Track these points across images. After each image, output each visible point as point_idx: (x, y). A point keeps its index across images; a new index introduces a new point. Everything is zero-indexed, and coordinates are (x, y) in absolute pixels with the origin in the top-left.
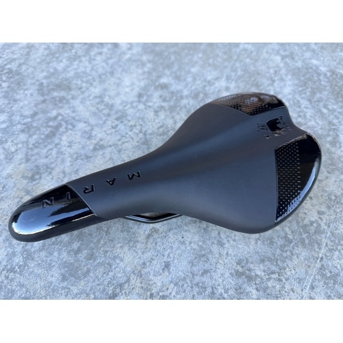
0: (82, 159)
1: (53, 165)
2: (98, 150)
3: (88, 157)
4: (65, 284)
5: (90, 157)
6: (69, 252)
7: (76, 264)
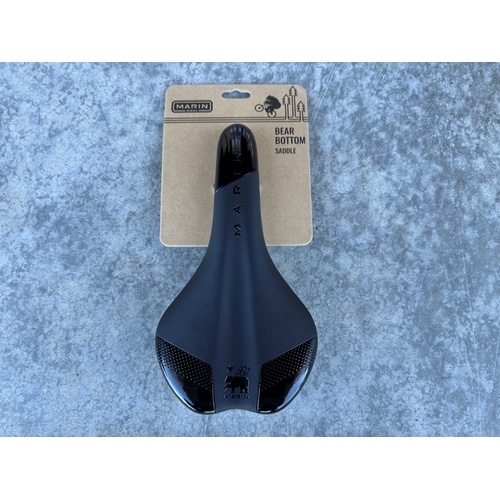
0: (41, 151)
1: (14, 164)
2: (54, 136)
3: (47, 148)
4: (68, 271)
5: (49, 147)
6: (62, 246)
7: (72, 254)
